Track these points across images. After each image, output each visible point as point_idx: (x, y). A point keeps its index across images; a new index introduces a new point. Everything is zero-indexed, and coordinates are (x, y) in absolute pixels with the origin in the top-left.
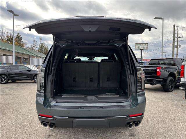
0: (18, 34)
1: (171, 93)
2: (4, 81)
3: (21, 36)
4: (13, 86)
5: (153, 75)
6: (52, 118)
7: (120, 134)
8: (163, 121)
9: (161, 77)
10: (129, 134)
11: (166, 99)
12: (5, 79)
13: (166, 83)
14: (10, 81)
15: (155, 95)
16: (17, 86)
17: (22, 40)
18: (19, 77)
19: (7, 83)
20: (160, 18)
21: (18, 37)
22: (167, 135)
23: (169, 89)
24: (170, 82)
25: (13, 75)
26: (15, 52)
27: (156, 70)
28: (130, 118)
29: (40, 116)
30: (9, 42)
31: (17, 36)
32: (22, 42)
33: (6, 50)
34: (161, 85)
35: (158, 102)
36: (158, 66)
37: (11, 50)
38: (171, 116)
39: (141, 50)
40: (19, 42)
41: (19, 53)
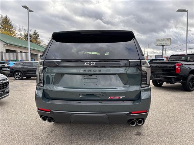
0: (35, 31)
1: (192, 92)
2: (19, 77)
3: (38, 33)
4: (27, 83)
5: (171, 72)
6: (50, 113)
7: (125, 132)
8: (176, 121)
9: (180, 75)
10: (135, 133)
11: (185, 99)
12: (20, 75)
13: (186, 81)
14: (25, 78)
15: (173, 94)
16: (31, 83)
17: (38, 37)
18: (33, 74)
19: (22, 79)
20: (184, 11)
21: (35, 35)
22: (178, 136)
23: (190, 88)
24: (191, 80)
25: (27, 71)
26: (30, 49)
27: (175, 67)
28: (132, 115)
29: (39, 110)
30: (26, 39)
31: (34, 33)
32: (39, 39)
33: (23, 47)
34: (181, 83)
35: (175, 101)
36: (177, 63)
37: (26, 46)
38: (187, 116)
39: (163, 46)
40: (36, 39)
41: (35, 50)
